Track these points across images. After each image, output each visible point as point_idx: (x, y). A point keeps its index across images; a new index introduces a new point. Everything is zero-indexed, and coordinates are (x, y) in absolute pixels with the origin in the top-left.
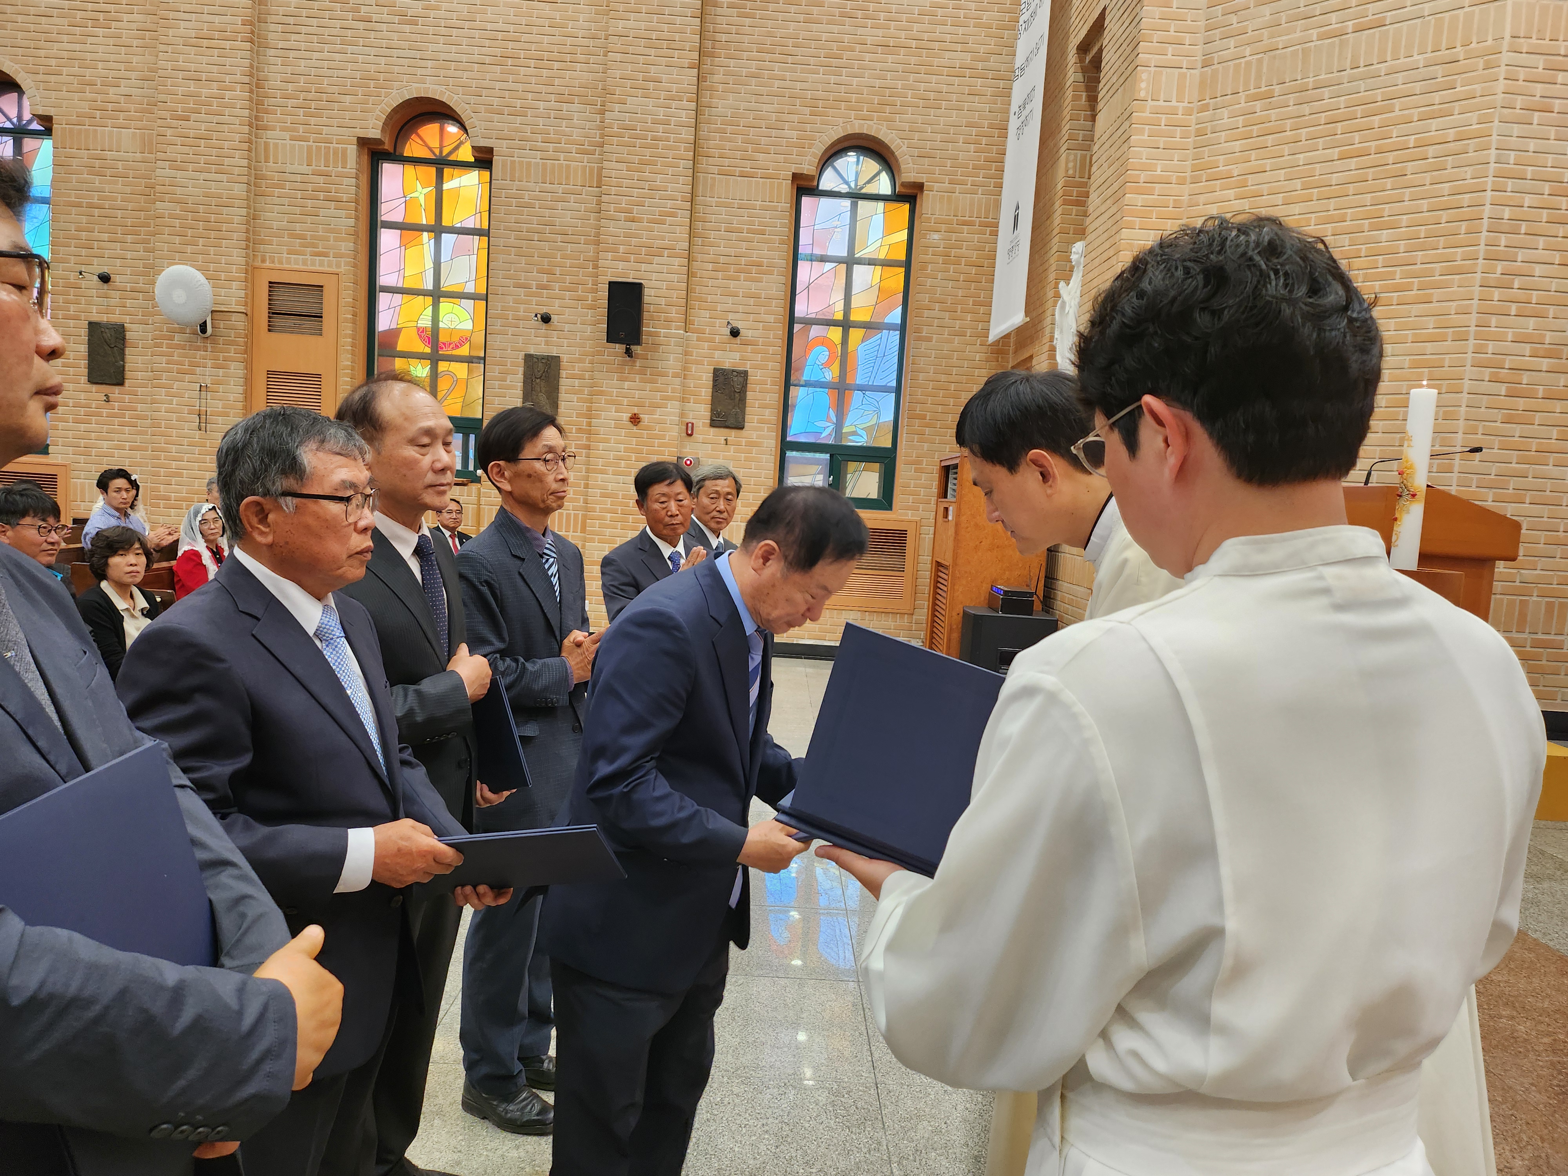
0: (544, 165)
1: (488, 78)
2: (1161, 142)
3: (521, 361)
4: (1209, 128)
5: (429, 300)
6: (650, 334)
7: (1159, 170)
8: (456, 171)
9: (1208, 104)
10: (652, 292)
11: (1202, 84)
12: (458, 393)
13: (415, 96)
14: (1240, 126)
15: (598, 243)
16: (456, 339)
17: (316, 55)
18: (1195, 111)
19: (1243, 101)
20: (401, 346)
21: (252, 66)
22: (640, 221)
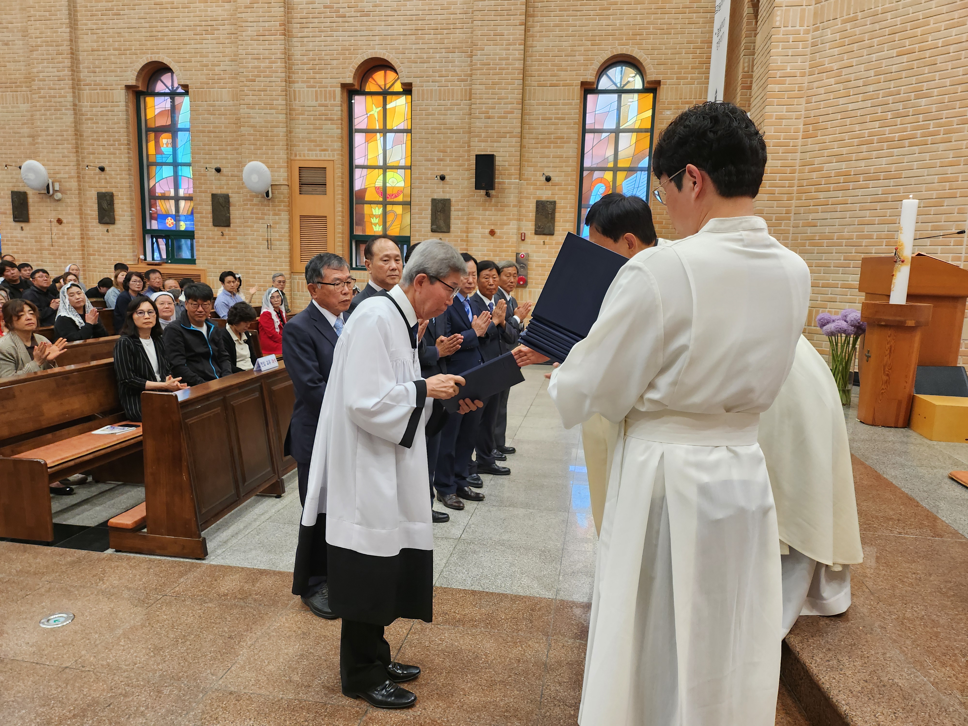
0: (440, 90)
1: (408, 43)
2: (790, 52)
3: (430, 202)
4: (819, 41)
5: (381, 171)
6: (500, 183)
7: (789, 68)
8: (394, 97)
9: (818, 27)
10: (501, 159)
11: (815, 14)
12: (397, 223)
13: (370, 57)
14: (838, 39)
15: (470, 133)
16: (395, 192)
17: (318, 39)
18: (811, 32)
19: (839, 23)
20: (368, 198)
21: (285, 49)
22: (493, 118)
